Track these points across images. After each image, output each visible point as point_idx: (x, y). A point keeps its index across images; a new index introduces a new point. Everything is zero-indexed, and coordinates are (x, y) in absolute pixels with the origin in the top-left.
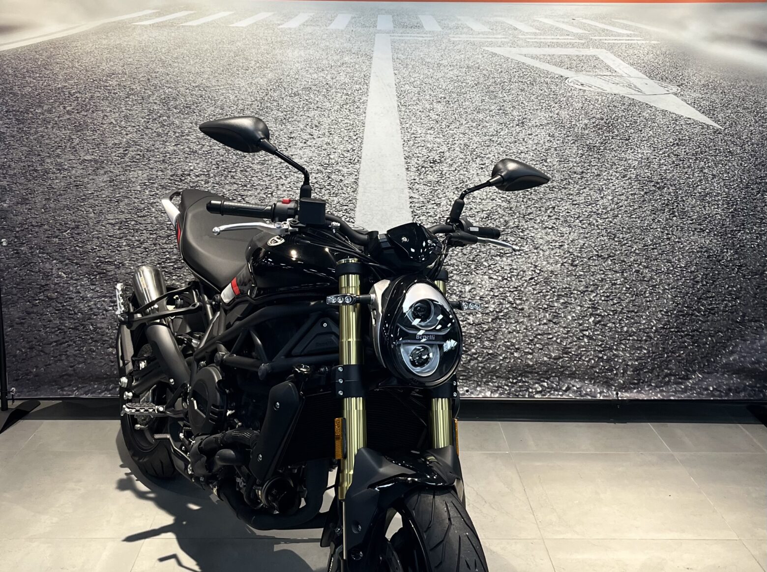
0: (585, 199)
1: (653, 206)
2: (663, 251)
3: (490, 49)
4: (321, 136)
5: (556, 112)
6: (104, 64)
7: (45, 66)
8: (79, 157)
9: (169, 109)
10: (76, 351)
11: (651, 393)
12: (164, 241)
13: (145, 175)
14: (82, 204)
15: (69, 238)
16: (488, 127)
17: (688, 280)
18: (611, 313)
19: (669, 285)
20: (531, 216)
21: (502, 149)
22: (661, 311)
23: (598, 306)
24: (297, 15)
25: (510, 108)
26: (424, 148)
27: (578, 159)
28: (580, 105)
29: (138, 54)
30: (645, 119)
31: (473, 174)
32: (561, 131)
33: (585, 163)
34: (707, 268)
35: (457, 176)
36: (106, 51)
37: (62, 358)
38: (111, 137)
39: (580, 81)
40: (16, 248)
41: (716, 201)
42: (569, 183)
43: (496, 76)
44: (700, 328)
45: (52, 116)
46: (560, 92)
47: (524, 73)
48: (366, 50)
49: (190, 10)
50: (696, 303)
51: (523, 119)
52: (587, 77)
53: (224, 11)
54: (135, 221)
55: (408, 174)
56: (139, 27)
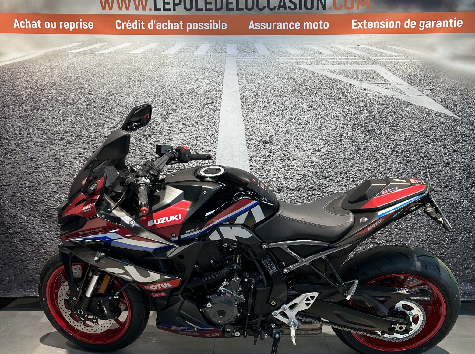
0: (367, 166)
1: (412, 171)
3: (302, 66)
4: (191, 126)
5: (348, 108)
6: (48, 79)
7: (10, 80)
8: (33, 140)
9: (91, 108)
10: (34, 266)
13: (76, 152)
14: (36, 171)
15: (27, 193)
16: (302, 119)
18: (385, 242)
19: (424, 223)
20: (331, 178)
21: (311, 133)
22: (418, 240)
23: (376, 237)
24: (174, 45)
25: (316, 106)
26: (259, 133)
27: (362, 140)
28: (364, 103)
29: (70, 72)
30: (408, 112)
31: (292, 150)
32: (351, 121)
33: (367, 142)
34: (449, 213)
35: (281, 151)
36: (49, 70)
37: (25, 271)
38: (54, 127)
39: (364, 87)
41: (456, 167)
42: (357, 156)
43: (307, 85)
44: (445, 252)
45: (15, 113)
46: (350, 95)
47: (326, 82)
48: (220, 68)
49: (103, 43)
50: (442, 235)
51: (325, 113)
52: (369, 85)
53: (126, 43)
54: (70, 182)
55: (248, 150)
56: (70, 54)
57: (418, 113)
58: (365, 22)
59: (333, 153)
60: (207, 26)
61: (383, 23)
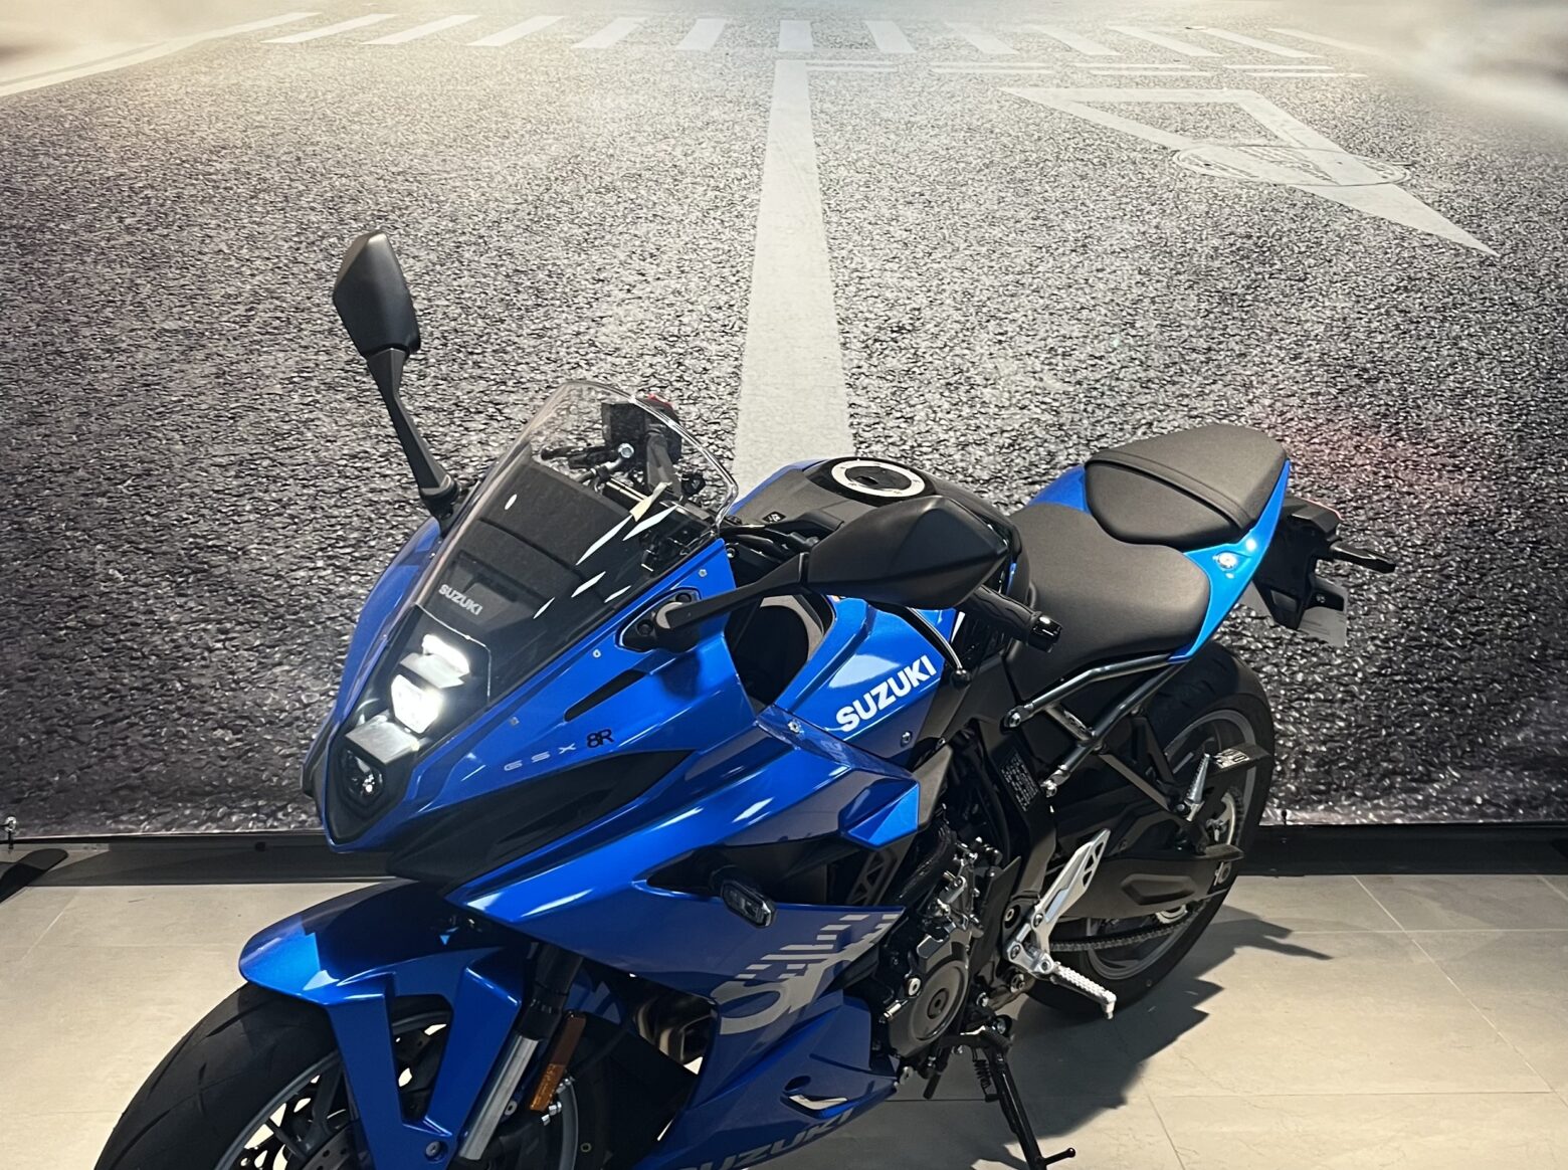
0: (1215, 405)
1: (1355, 418)
2: (1378, 514)
3: (1014, 91)
4: (662, 277)
5: (1154, 223)
6: (204, 127)
8: (151, 325)
9: (341, 221)
10: (145, 736)
11: (1355, 812)
12: (332, 502)
13: (290, 362)
14: (159, 424)
15: (130, 497)
16: (1013, 255)
17: (1428, 572)
18: (1271, 645)
19: (1390, 584)
21: (1041, 301)
22: (1373, 639)
23: (1244, 629)
24: (610, 22)
25: (1057, 215)
26: (879, 300)
27: (1199, 321)
28: (1204, 207)
29: (276, 106)
30: (1339, 236)
31: (982, 354)
32: (1164, 262)
33: (1214, 328)
34: (1467, 548)
35: (948, 358)
36: (209, 99)
37: (117, 753)
38: (220, 282)
39: (1204, 157)
40: (16, 519)
41: (1485, 406)
42: (1182, 373)
43: (1028, 148)
44: (1455, 673)
45: (95, 236)
46: (1162, 181)
47: (1087, 141)
48: (757, 94)
49: (386, 12)
50: (1447, 621)
51: (1086, 238)
52: (1218, 148)
53: (455, 11)
54: (270, 458)
55: (844, 355)
56: (278, 47)
59: (1110, 363)
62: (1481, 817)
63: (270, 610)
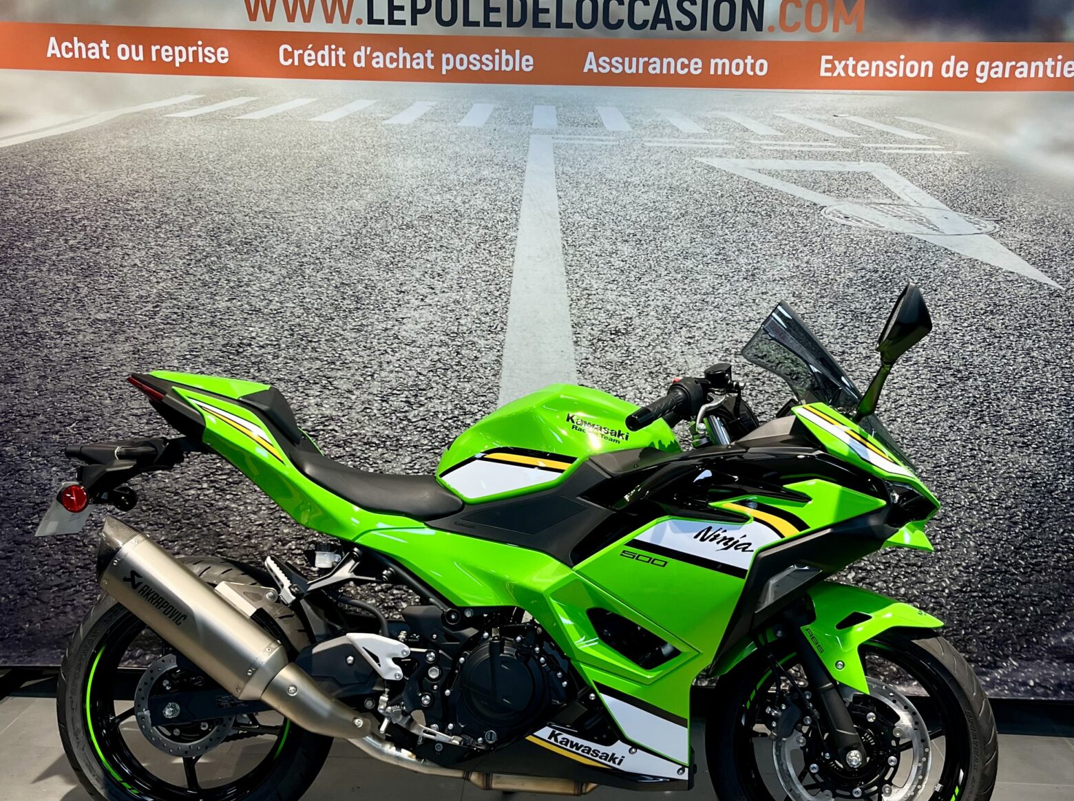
1: (950, 406)
2: (965, 476)
3: (704, 160)
4: (446, 290)
5: (805, 259)
6: (124, 176)
7: (38, 178)
8: (88, 316)
9: (219, 245)
10: (86, 599)
13: (185, 344)
14: (94, 385)
16: (700, 281)
17: (1001, 519)
18: (882, 567)
19: (971, 526)
21: (720, 315)
22: (958, 565)
24: (411, 105)
25: (734, 252)
26: (602, 311)
27: (837, 332)
28: (843, 249)
29: (173, 162)
30: (943, 272)
31: (676, 352)
32: (812, 289)
33: (847, 338)
34: (1031, 503)
35: (651, 354)
36: (127, 157)
37: (67, 610)
38: (135, 287)
39: (844, 212)
41: (1049, 400)
43: (714, 203)
44: (1018, 592)
45: (48, 253)
46: (813, 229)
47: (758, 198)
48: (516, 159)
49: (251, 96)
50: (1013, 555)
51: (755, 269)
52: (854, 205)
53: (302, 97)
55: (576, 350)
56: (175, 120)
57: (966, 274)
58: (851, 62)
60: (487, 63)
61: (891, 65)
62: (1033, 695)
63: (171, 516)
